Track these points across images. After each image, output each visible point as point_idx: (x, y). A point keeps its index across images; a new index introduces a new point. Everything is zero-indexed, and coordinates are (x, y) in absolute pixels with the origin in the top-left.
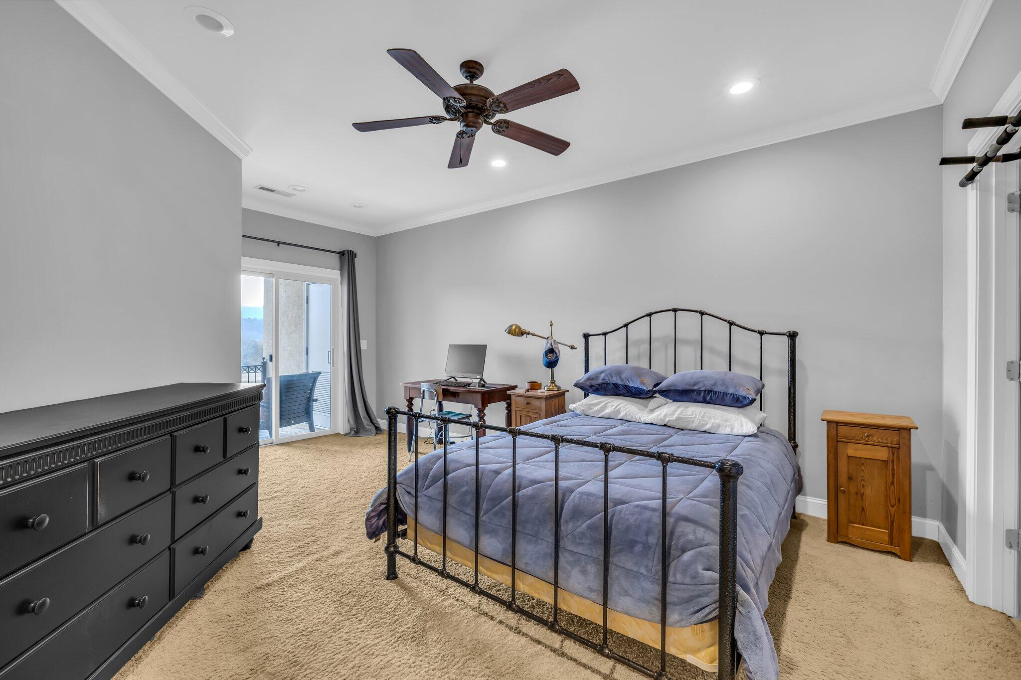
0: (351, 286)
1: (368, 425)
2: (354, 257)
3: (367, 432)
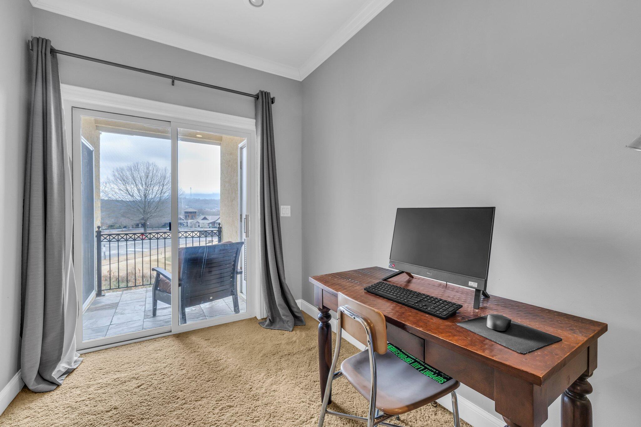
0: (265, 135)
1: (284, 315)
2: (270, 102)
3: (284, 323)
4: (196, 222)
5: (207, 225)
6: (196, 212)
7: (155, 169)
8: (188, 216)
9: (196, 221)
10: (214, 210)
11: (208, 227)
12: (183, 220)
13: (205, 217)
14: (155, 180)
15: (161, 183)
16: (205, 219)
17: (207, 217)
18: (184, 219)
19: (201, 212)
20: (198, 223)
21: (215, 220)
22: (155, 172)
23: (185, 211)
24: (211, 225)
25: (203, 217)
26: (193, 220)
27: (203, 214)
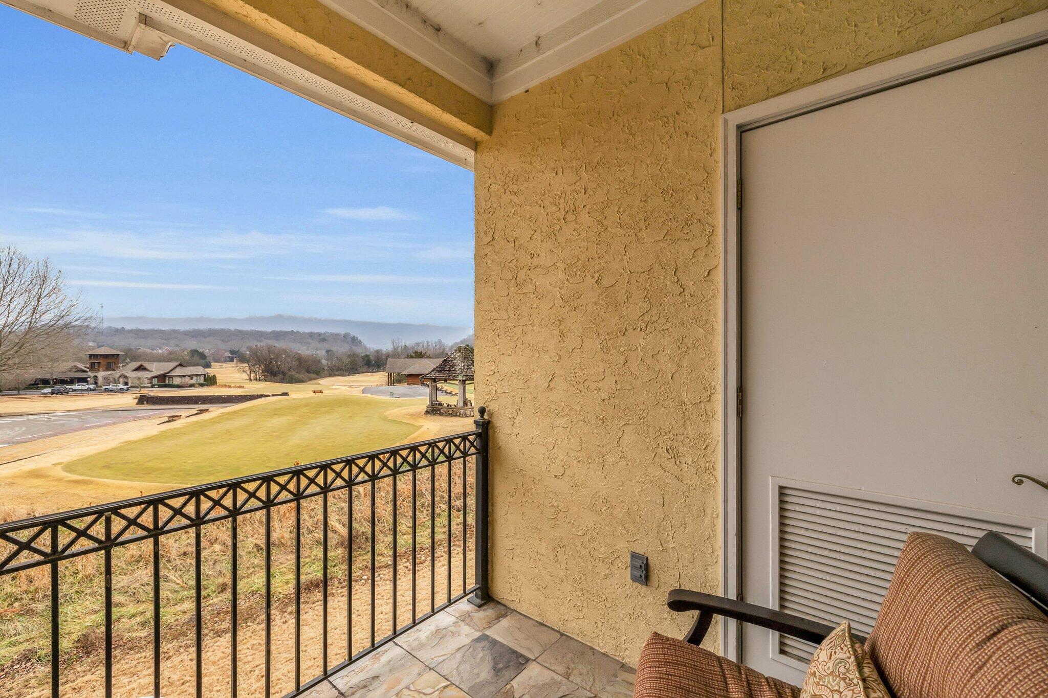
4: (120, 377)
5: (147, 381)
6: (118, 355)
7: (16, 259)
8: (99, 363)
9: (119, 374)
10: (160, 351)
11: (149, 385)
12: (87, 372)
13: (141, 365)
14: (17, 285)
15: (34, 292)
16: (141, 368)
17: (146, 365)
18: (88, 370)
19: (132, 355)
20: (126, 377)
21: (167, 371)
22: (15, 265)
23: (91, 353)
24: (155, 381)
25: (136, 364)
26: (110, 373)
27: (134, 358)
